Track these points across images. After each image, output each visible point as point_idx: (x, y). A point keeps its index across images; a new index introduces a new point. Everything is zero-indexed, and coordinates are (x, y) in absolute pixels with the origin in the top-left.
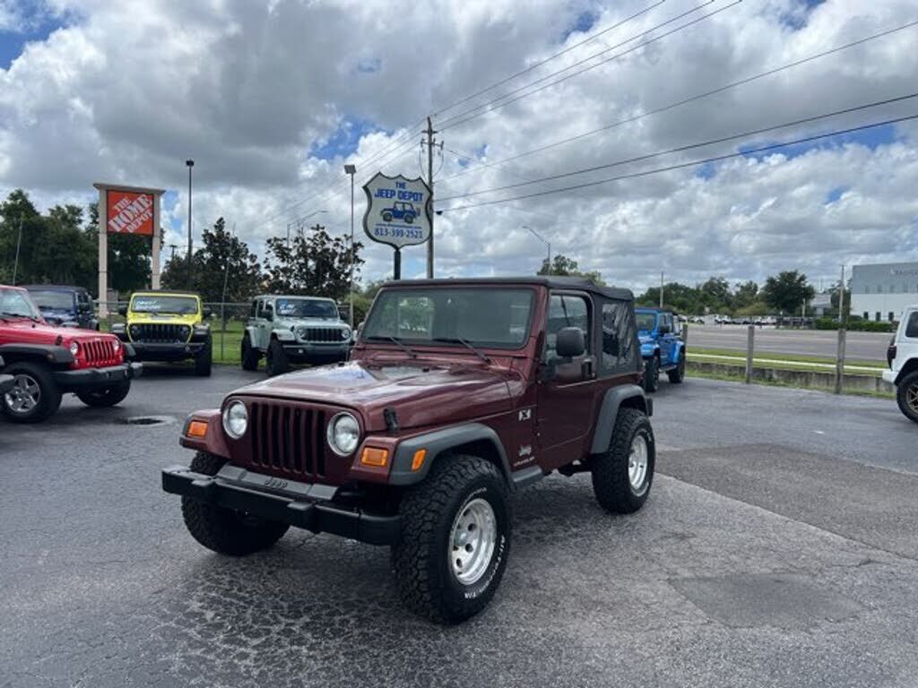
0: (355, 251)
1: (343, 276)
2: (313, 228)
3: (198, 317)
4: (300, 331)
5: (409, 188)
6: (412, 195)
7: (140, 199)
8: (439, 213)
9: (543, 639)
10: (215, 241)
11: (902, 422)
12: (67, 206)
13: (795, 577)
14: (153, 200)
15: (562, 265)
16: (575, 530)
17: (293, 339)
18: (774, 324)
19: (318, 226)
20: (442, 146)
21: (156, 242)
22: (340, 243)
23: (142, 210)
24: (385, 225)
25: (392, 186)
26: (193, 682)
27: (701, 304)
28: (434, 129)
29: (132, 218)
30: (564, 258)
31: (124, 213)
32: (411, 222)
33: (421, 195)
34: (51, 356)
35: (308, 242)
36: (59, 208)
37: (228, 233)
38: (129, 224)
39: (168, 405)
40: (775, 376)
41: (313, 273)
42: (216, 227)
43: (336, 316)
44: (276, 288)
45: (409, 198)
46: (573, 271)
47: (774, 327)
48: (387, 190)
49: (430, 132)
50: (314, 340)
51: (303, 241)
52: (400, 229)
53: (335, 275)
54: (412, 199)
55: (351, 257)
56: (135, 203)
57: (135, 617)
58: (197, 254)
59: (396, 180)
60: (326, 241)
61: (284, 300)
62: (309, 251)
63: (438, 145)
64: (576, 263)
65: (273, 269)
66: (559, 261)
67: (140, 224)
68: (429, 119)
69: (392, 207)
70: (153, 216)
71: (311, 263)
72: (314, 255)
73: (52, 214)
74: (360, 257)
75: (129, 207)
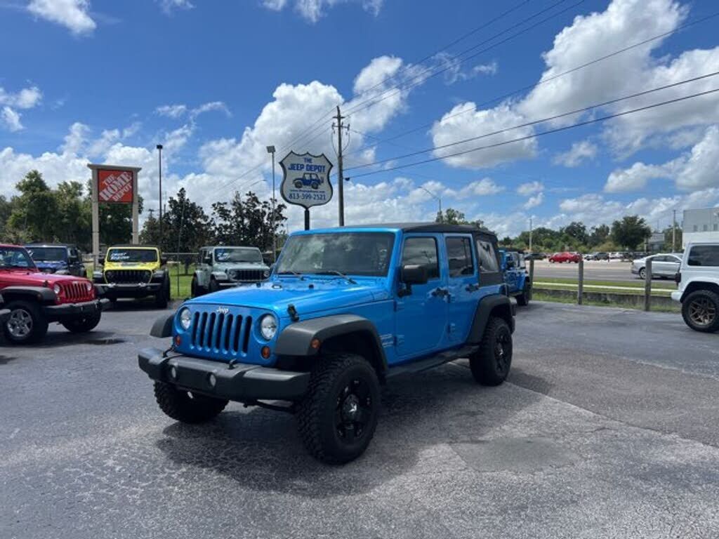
0: (280, 211)
1: (271, 230)
2: (247, 195)
3: (157, 264)
4: (232, 272)
5: (315, 162)
6: (317, 167)
7: (123, 176)
8: (348, 179)
9: (343, 480)
10: (178, 206)
11: (683, 331)
12: (71, 182)
13: (544, 440)
14: (132, 176)
15: (452, 217)
16: (396, 410)
17: (226, 278)
18: (621, 258)
19: (250, 192)
20: (348, 128)
21: (135, 207)
22: (267, 205)
23: (124, 183)
24: (297, 191)
25: (301, 161)
26: (95, 508)
27: (563, 244)
28: (342, 115)
29: (116, 189)
30: (453, 210)
31: (110, 187)
32: (317, 188)
33: (324, 167)
34: (39, 296)
35: (244, 205)
36: (65, 184)
37: (188, 200)
38: (114, 195)
39: (129, 330)
40: (609, 299)
41: (248, 228)
42: (178, 195)
43: (260, 261)
44: (220, 241)
45: (315, 170)
46: (461, 220)
47: (619, 260)
48: (298, 165)
49: (339, 118)
50: (243, 279)
51: (240, 204)
52: (308, 194)
53: (265, 229)
54: (317, 171)
55: (277, 215)
56: (118, 178)
57: (67, 470)
58: (165, 216)
59: (305, 157)
60: (256, 204)
61: (221, 249)
62: (245, 211)
63: (345, 127)
64: (463, 215)
65: (218, 226)
66: (449, 213)
67: (123, 194)
68: (338, 108)
69: (301, 177)
70: (132, 189)
71: (246, 221)
72: (248, 214)
73: (60, 188)
74: (283, 216)
75: (114, 182)
